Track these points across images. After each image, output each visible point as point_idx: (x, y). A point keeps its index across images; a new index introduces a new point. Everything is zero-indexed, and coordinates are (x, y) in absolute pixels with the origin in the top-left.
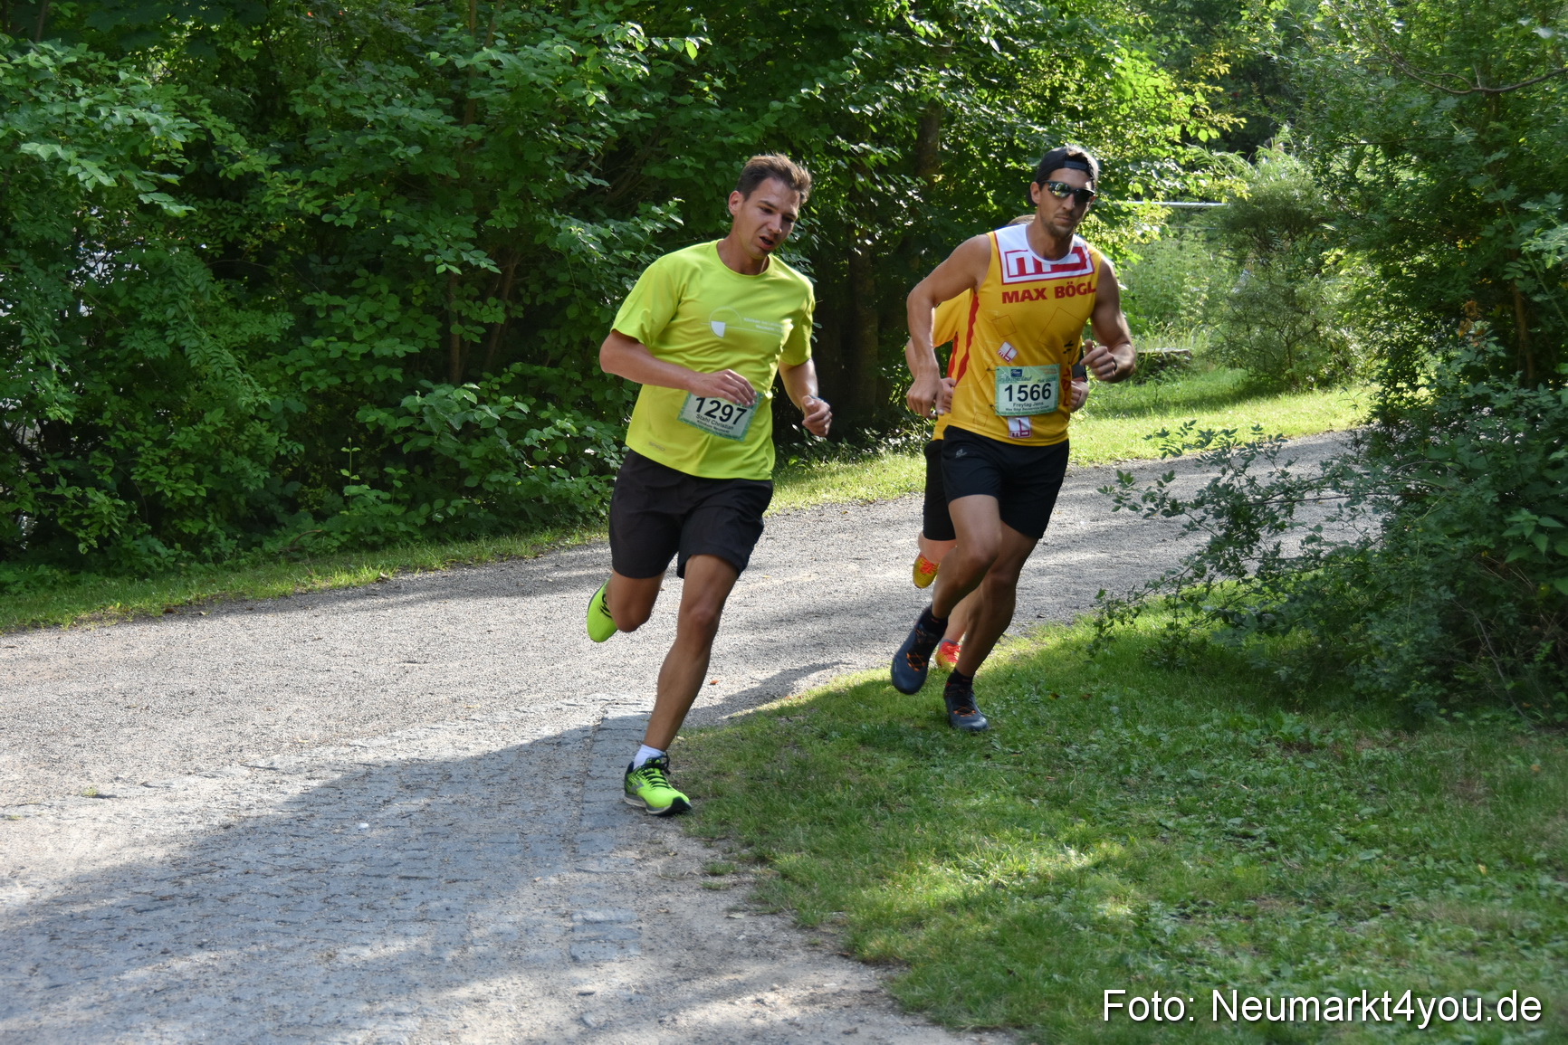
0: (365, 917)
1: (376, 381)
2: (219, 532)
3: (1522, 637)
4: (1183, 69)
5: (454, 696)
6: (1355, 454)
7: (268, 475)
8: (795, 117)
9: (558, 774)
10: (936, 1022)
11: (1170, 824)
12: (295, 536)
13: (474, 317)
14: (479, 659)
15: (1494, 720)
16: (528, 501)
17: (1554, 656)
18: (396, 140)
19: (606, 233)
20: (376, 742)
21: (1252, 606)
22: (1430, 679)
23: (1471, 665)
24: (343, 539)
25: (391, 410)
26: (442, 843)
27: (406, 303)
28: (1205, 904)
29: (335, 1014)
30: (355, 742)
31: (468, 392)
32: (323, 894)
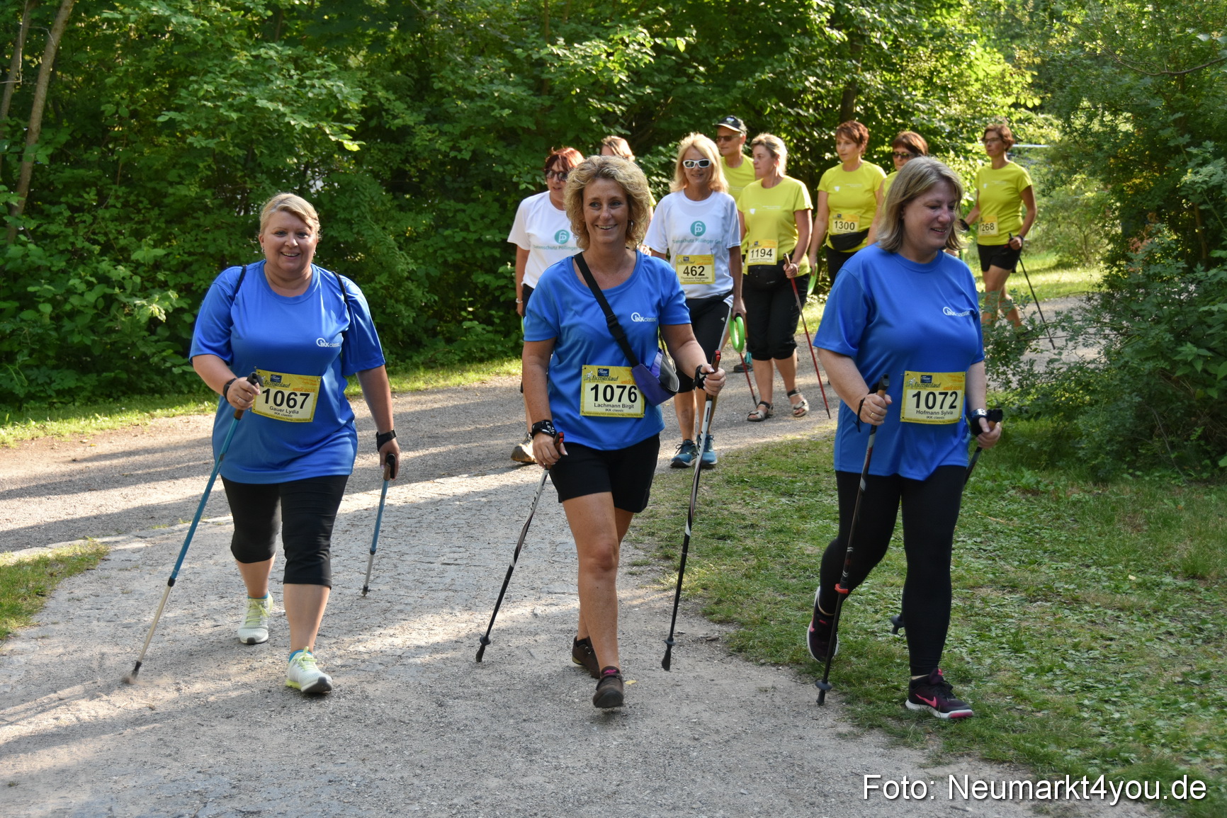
1: (484, 257)
3: (1184, 424)
6: (1088, 307)
7: (414, 315)
8: (753, 92)
10: (747, 660)
12: (432, 353)
15: (1162, 477)
17: (1204, 437)
18: (495, 105)
23: (1150, 442)
24: (462, 355)
25: (493, 275)
32: (393, 573)
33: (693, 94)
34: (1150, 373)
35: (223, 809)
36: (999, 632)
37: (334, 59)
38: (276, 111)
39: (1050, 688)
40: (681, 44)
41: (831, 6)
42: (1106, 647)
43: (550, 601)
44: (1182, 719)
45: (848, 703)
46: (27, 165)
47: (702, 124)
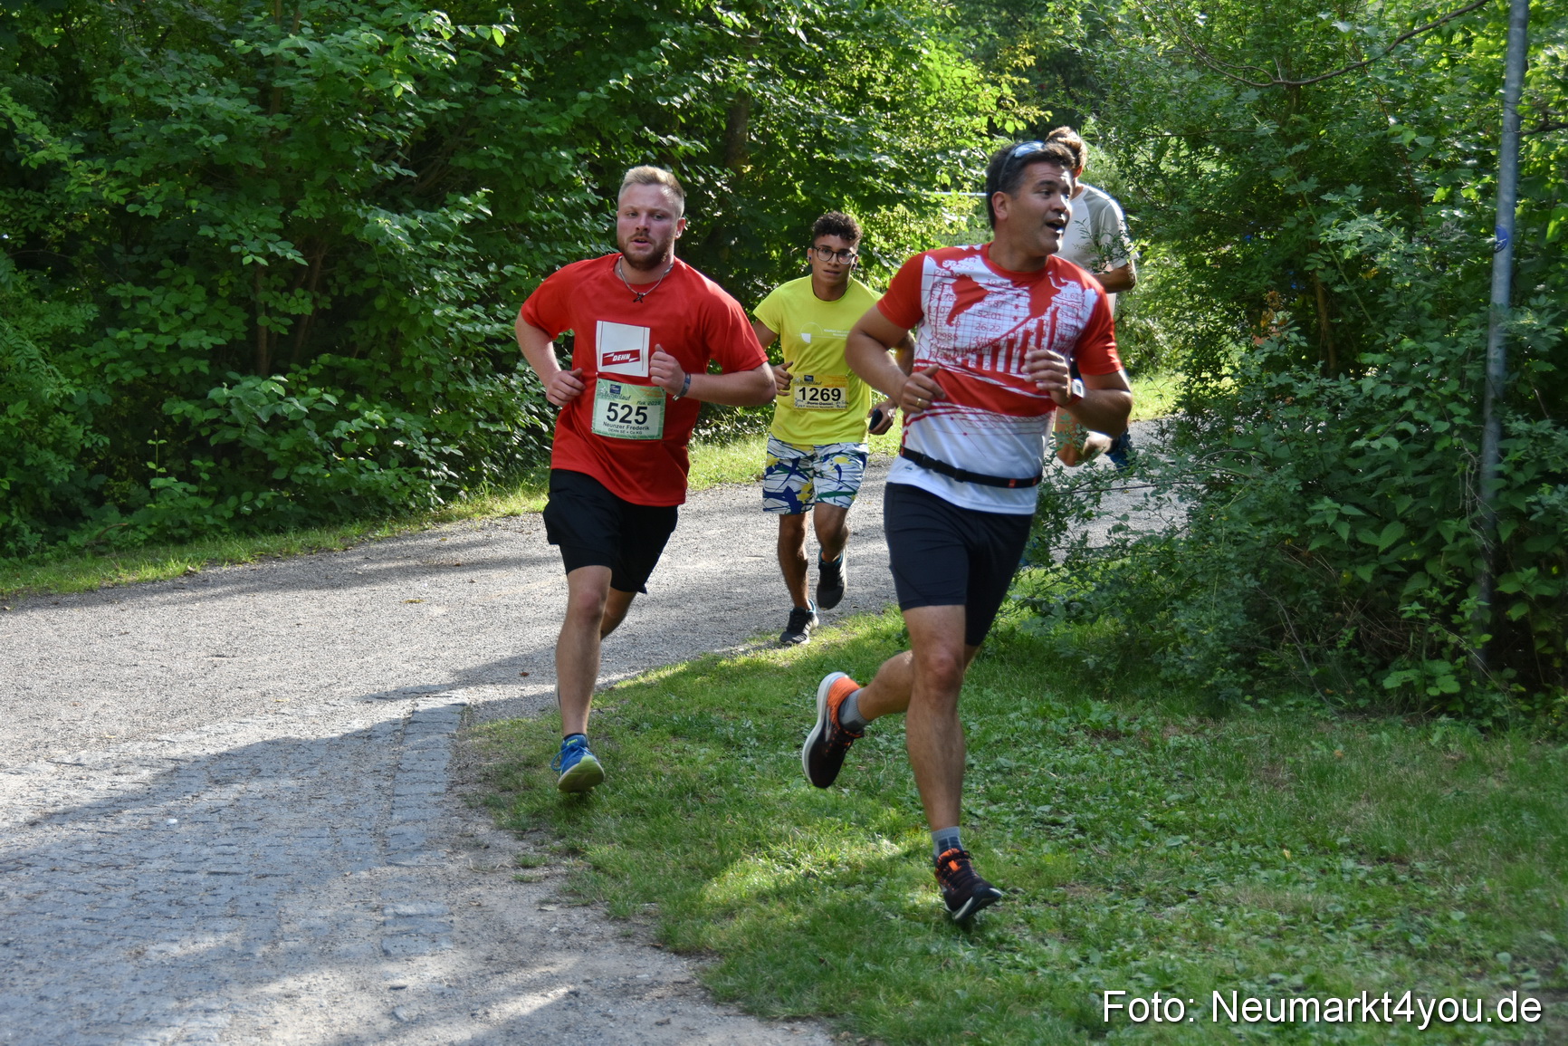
0: (174, 913)
1: (182, 373)
2: (23, 526)
3: (1325, 624)
4: (990, 61)
5: (263, 689)
6: (1160, 443)
7: (72, 468)
8: (604, 108)
9: (368, 768)
11: (980, 812)
12: (101, 529)
13: (281, 308)
14: (288, 653)
15: (1299, 706)
16: (337, 493)
17: (1356, 643)
18: (201, 129)
19: (414, 224)
20: (184, 737)
21: (1060, 594)
22: (1235, 666)
23: (1275, 652)
24: (150, 532)
25: (198, 402)
26: (253, 838)
27: (212, 294)
28: (1015, 891)
29: (144, 1011)
30: (163, 737)
31: (276, 385)
32: (131, 891)
33: (510, 111)
34: (1266, 545)
47: (526, 160)
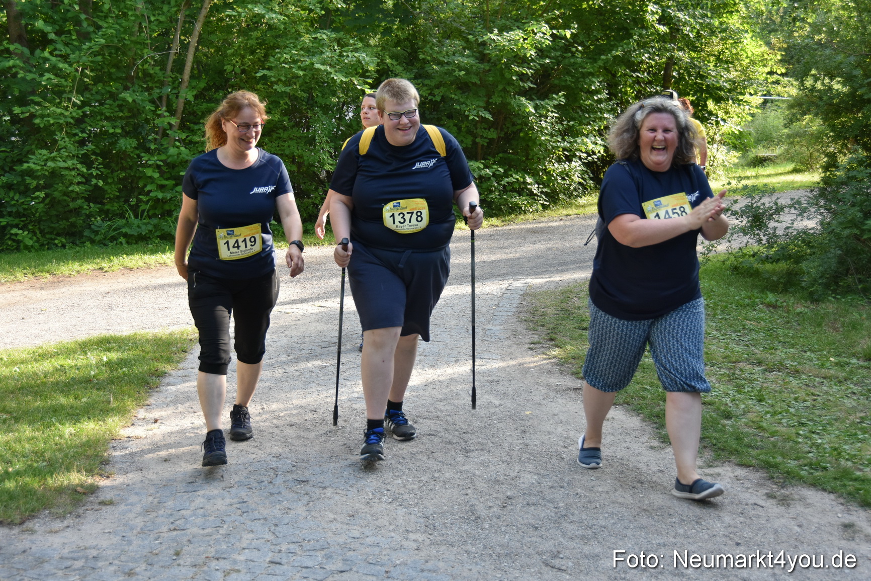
13: (485, 136)
15: (853, 299)
16: (502, 205)
18: (455, 69)
21: (764, 253)
31: (480, 164)
33: (575, 63)
34: (847, 237)
35: (287, 478)
36: (750, 389)
37: (361, 40)
38: (326, 70)
39: (780, 423)
40: (568, 34)
41: (659, 11)
42: (815, 400)
43: (481, 363)
44: (859, 445)
45: (657, 428)
46: (181, 100)
